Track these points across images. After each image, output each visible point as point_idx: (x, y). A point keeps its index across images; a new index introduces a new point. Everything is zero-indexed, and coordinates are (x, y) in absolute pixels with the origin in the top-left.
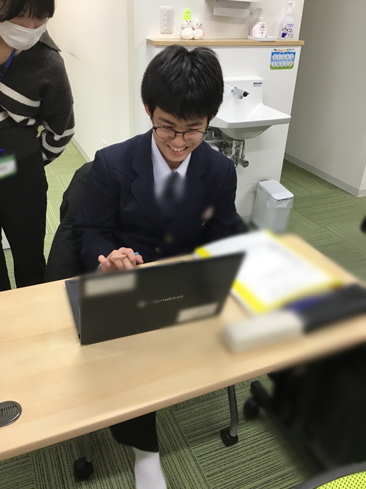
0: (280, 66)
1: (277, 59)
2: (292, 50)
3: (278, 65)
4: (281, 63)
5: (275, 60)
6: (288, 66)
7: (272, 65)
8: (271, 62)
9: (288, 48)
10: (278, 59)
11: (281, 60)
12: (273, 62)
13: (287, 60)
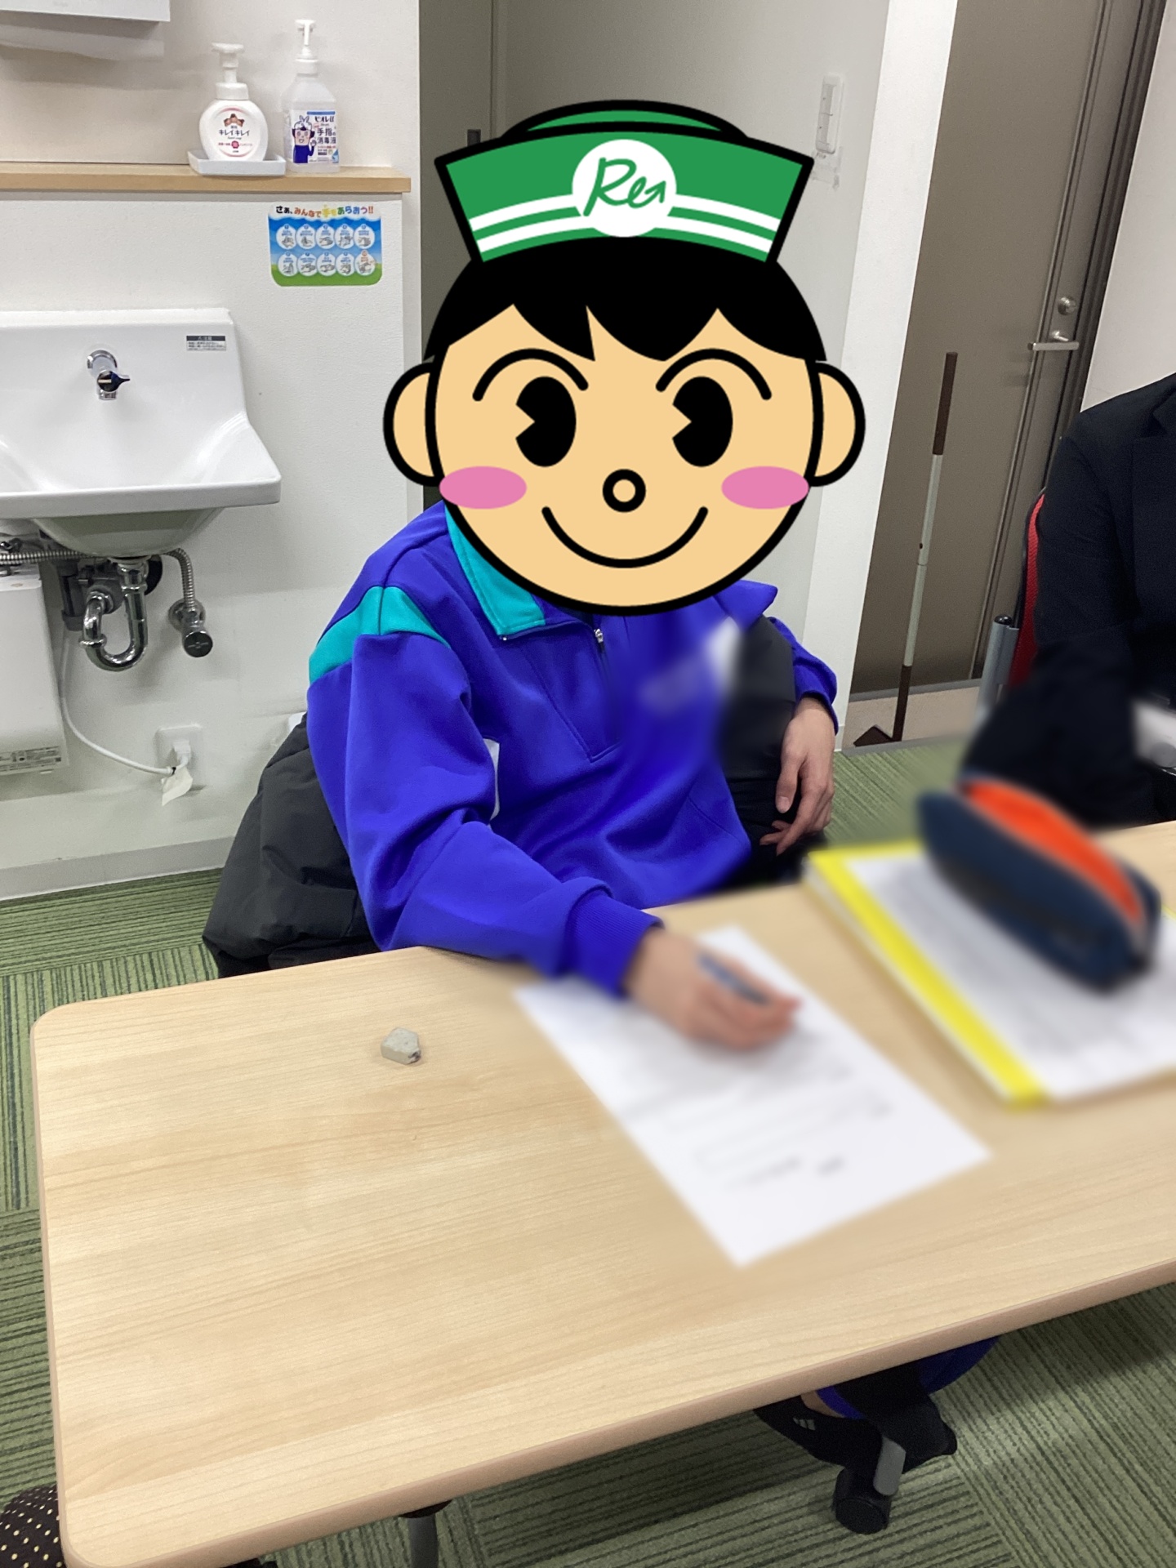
0: (318, 273)
1: (297, 246)
2: (361, 212)
3: (307, 269)
4: (320, 262)
5: (290, 248)
6: (356, 272)
7: (281, 269)
8: (271, 256)
9: (344, 205)
10: (301, 245)
11: (317, 249)
12: (284, 257)
13: (346, 252)
